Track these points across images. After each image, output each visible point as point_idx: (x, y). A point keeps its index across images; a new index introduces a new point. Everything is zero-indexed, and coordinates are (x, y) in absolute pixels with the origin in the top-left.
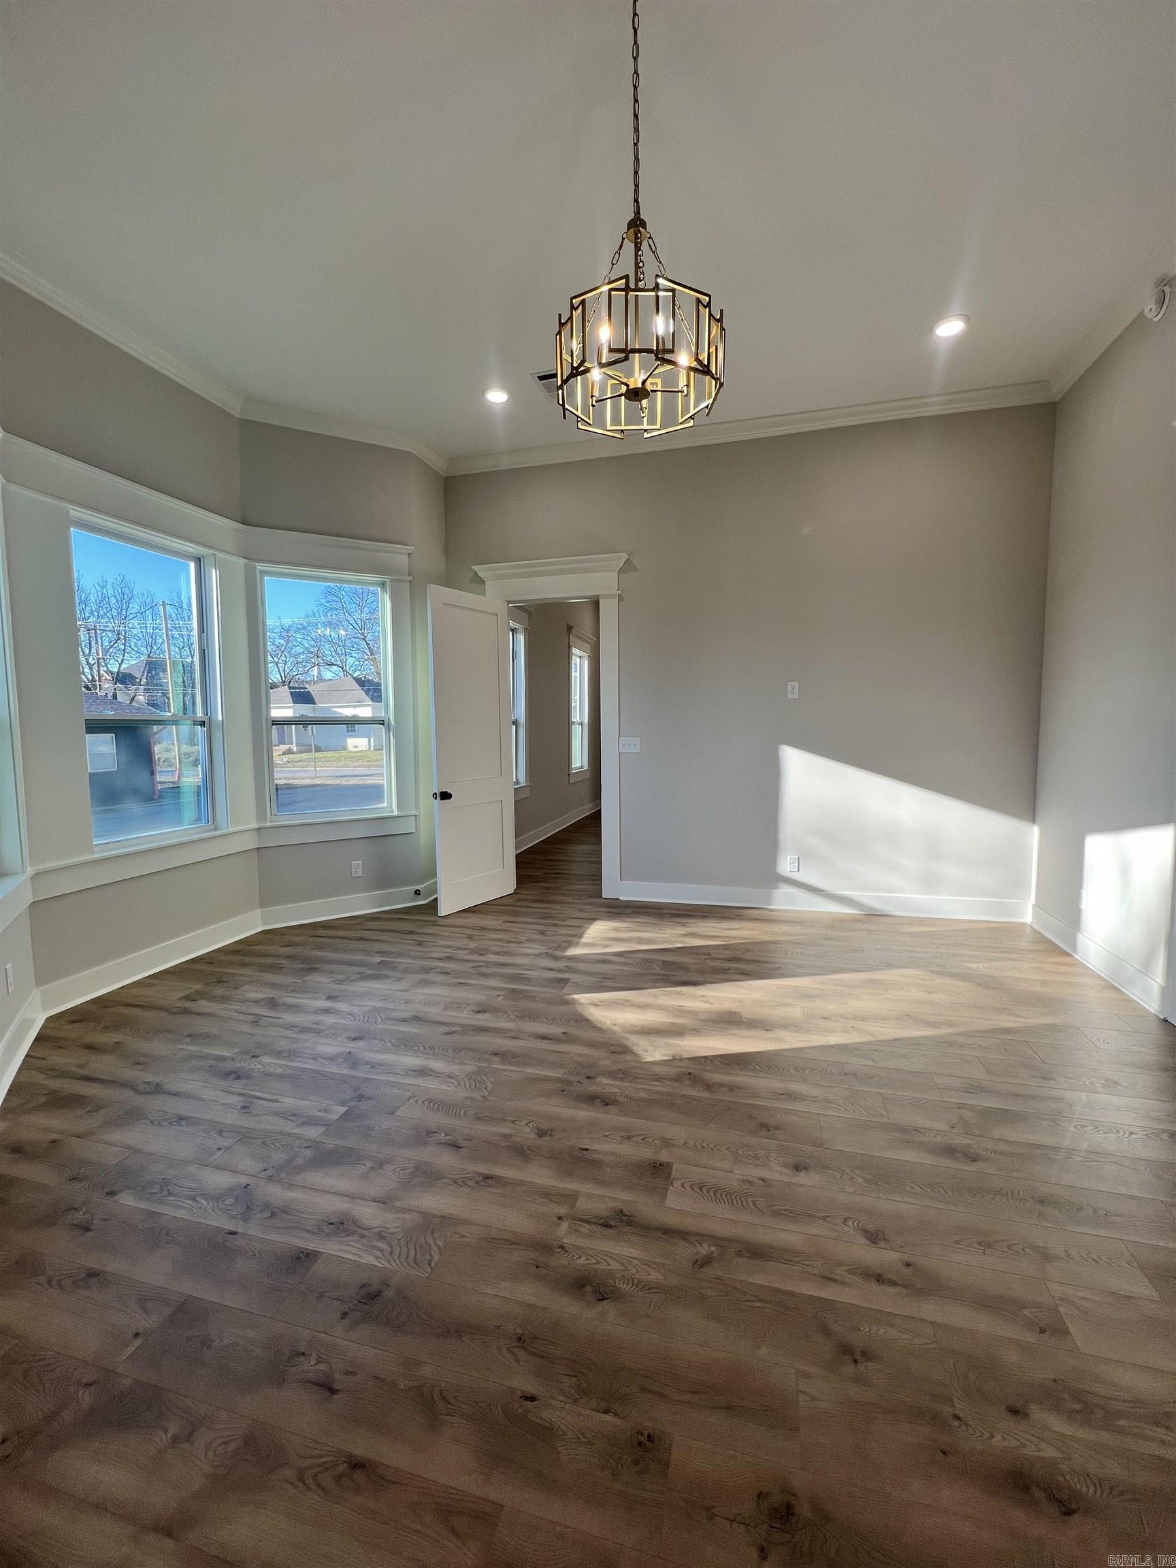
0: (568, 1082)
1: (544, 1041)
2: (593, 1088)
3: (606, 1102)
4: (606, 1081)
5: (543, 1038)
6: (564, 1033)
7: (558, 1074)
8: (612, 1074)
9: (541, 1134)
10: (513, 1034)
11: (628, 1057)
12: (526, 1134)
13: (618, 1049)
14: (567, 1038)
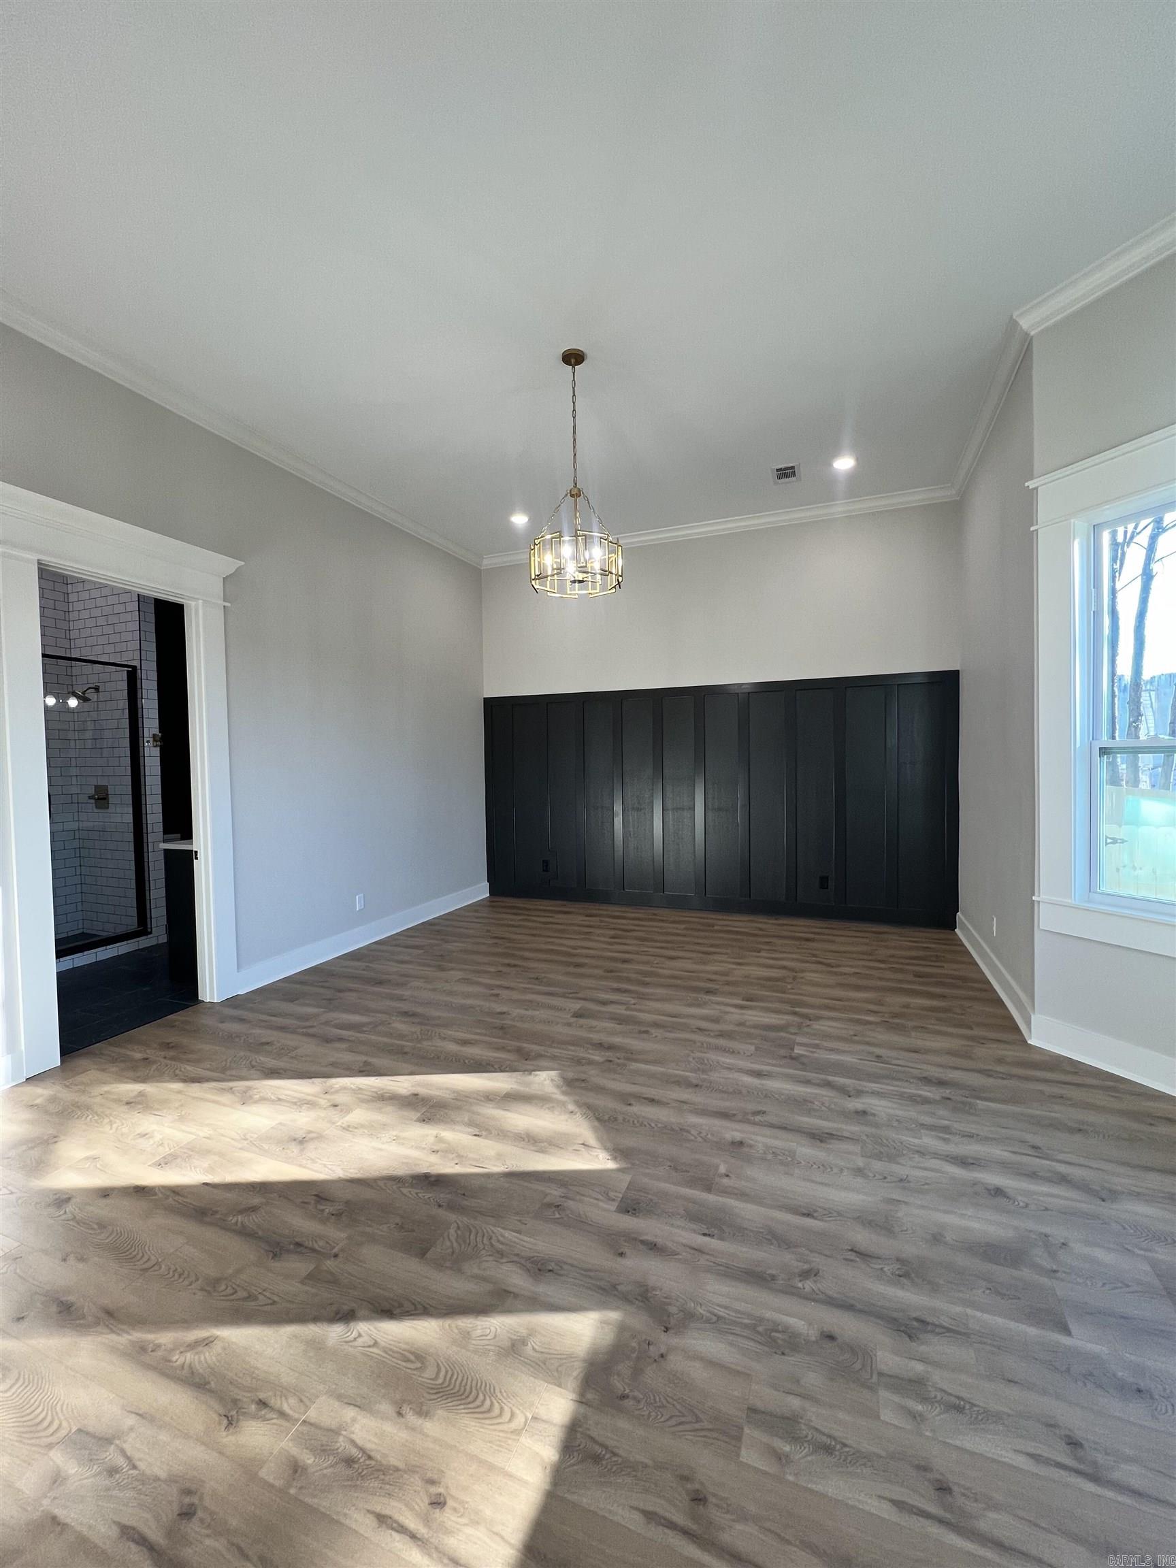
0: (628, 1059)
1: (652, 1097)
2: (609, 1054)
3: (600, 1046)
4: (597, 1058)
5: (652, 1101)
6: (630, 1105)
7: (635, 1066)
8: (591, 1063)
9: (646, 1032)
10: (685, 1107)
11: (570, 1075)
12: (655, 1032)
13: (577, 1084)
14: (626, 1099)
